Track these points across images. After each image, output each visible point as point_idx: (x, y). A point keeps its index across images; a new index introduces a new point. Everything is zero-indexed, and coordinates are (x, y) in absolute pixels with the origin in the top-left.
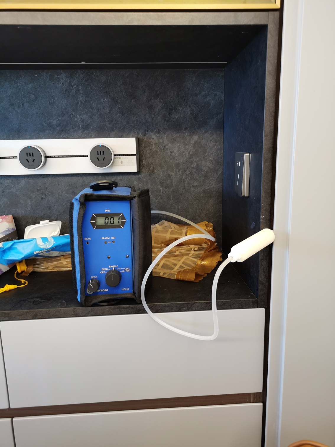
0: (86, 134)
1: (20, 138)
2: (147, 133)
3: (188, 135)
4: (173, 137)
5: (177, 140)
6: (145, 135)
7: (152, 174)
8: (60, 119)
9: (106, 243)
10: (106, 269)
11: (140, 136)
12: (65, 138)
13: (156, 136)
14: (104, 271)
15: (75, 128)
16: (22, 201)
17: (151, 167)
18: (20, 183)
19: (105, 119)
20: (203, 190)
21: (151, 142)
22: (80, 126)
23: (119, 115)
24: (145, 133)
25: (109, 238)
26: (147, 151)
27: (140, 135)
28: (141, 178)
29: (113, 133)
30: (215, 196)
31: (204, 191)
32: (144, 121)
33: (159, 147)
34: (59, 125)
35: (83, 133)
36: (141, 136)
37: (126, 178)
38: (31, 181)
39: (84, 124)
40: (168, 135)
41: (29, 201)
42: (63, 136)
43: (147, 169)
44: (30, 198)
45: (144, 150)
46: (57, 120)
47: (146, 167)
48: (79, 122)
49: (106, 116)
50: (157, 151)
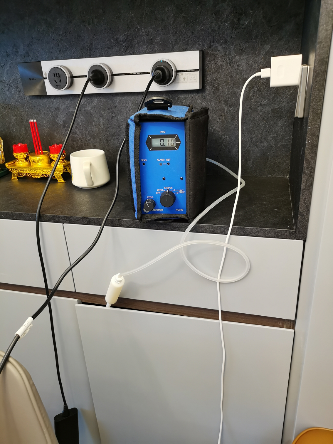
0: (151, 49)
1: (92, 56)
2: (212, 44)
3: (258, 44)
4: (241, 48)
5: (245, 51)
6: (210, 47)
7: (217, 91)
8: (126, 34)
9: (161, 164)
10: (161, 190)
11: (205, 48)
12: (131, 54)
13: (223, 48)
14: (159, 192)
15: (140, 43)
16: (96, 119)
17: (215, 84)
18: (93, 101)
19: (169, 31)
20: (272, 109)
21: (217, 54)
22: (145, 40)
23: (183, 25)
24: (211, 45)
25: (164, 160)
26: (212, 65)
27: (206, 46)
28: (204, 96)
29: (177, 46)
30: (286, 116)
31: (273, 111)
32: (210, 31)
33: (226, 60)
34: (125, 40)
35: (147, 48)
36: (207, 48)
37: (189, 96)
38: (103, 100)
39: (148, 38)
40: (235, 45)
41: (102, 119)
42: (129, 52)
43: (211, 85)
44: (102, 116)
45: (209, 64)
46: (124, 35)
47: (210, 83)
48: (144, 36)
49: (171, 27)
50: (222, 65)
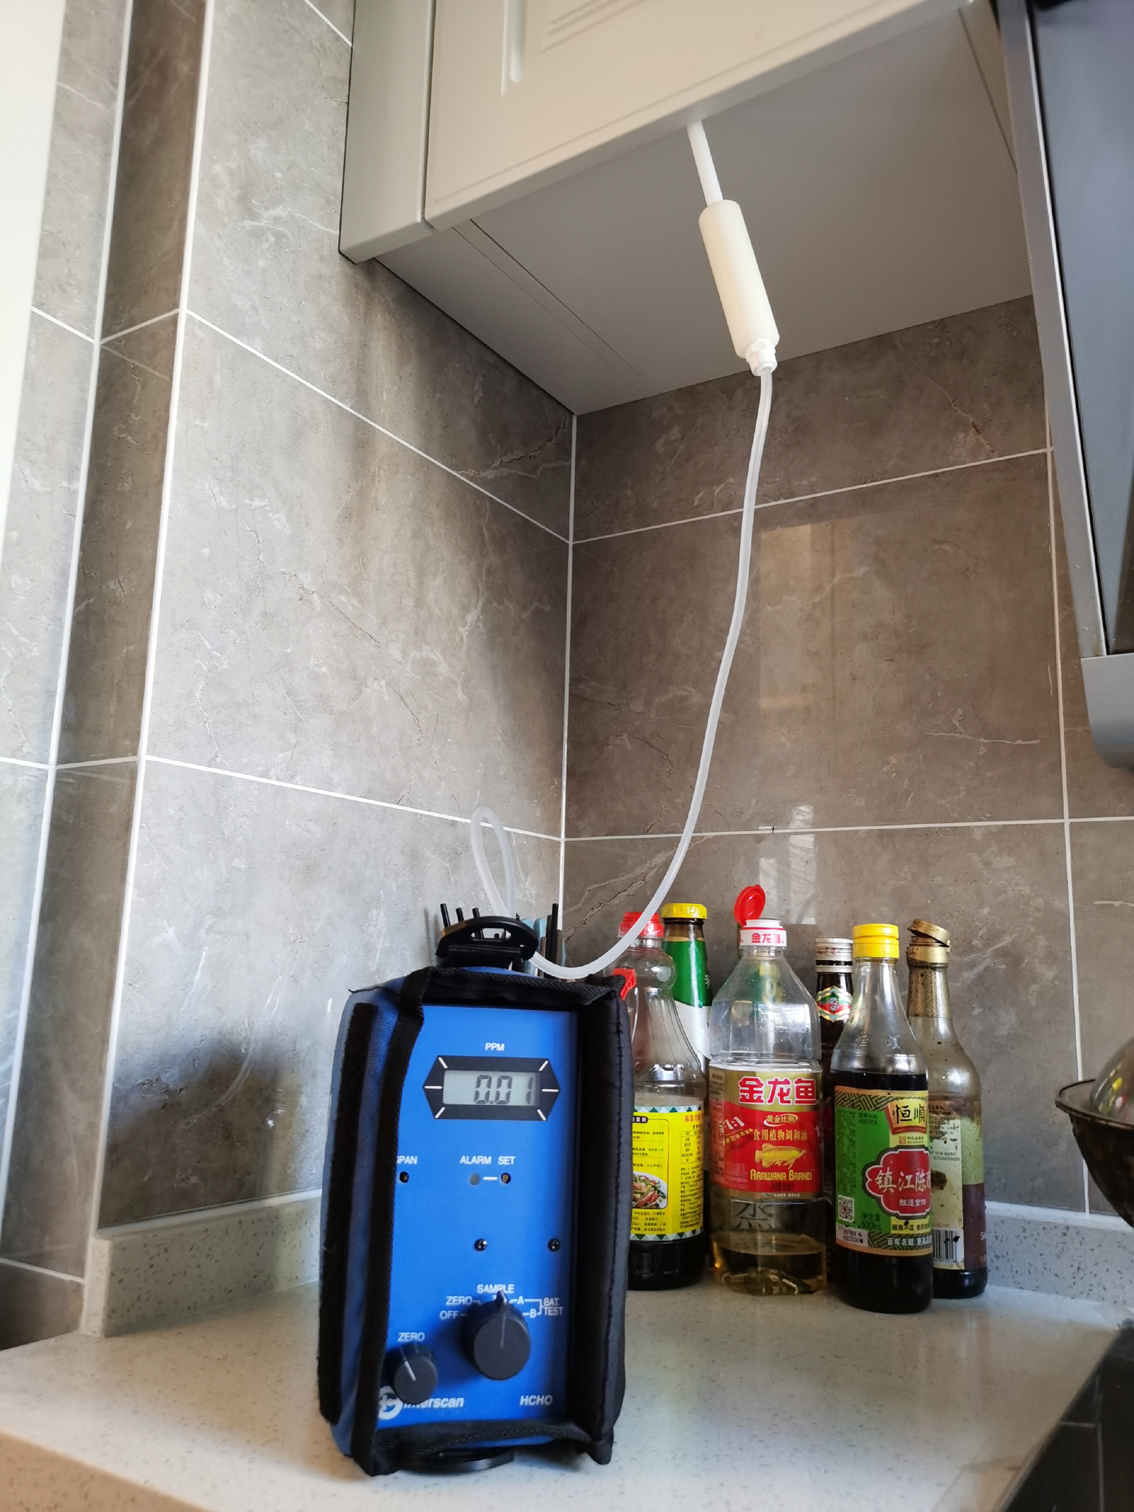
9: (476, 1180)
14: (452, 1308)
25: (487, 1160)
